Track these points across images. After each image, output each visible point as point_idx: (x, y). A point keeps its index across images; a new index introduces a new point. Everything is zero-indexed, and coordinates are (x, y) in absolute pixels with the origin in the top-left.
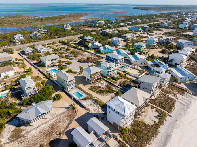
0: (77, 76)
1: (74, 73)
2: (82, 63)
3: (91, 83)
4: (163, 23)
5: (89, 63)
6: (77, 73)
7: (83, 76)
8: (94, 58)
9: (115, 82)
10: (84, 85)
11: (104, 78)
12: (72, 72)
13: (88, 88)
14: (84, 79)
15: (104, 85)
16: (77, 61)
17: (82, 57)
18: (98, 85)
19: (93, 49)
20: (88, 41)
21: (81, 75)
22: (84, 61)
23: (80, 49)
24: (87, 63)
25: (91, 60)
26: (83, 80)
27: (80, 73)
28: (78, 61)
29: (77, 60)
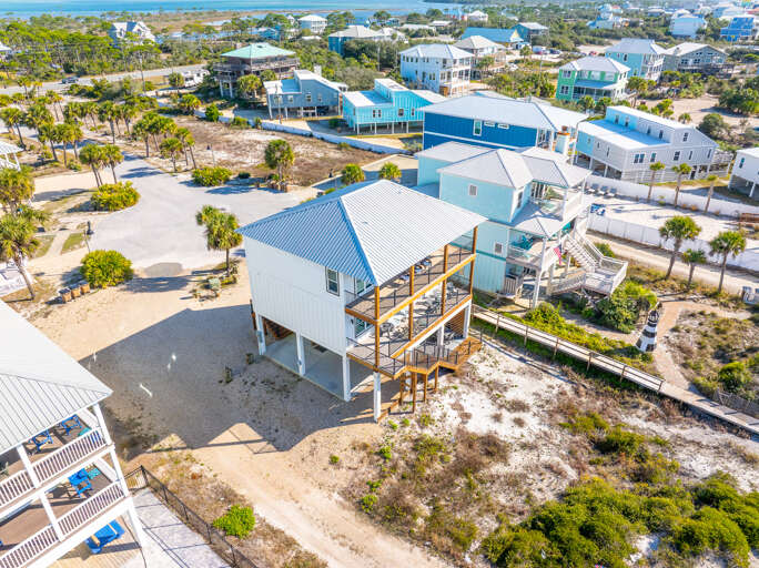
0: (188, 311)
1: (154, 284)
2: (226, 192)
3: (365, 400)
4: (599, 19)
5: (284, 190)
6: (176, 283)
7: (249, 309)
8: (319, 155)
9: (630, 352)
10: (281, 436)
11: (489, 316)
12: (127, 278)
13: (346, 494)
14: (262, 347)
15: (518, 406)
16: (188, 184)
17: (222, 155)
18: (453, 419)
19: (293, 113)
20: (255, 68)
21: (229, 298)
22: (244, 176)
23: (209, 117)
24: (273, 188)
25: (296, 169)
26: (251, 360)
27: (215, 281)
28: (197, 182)
29: (188, 177)
